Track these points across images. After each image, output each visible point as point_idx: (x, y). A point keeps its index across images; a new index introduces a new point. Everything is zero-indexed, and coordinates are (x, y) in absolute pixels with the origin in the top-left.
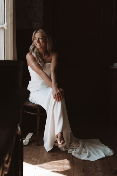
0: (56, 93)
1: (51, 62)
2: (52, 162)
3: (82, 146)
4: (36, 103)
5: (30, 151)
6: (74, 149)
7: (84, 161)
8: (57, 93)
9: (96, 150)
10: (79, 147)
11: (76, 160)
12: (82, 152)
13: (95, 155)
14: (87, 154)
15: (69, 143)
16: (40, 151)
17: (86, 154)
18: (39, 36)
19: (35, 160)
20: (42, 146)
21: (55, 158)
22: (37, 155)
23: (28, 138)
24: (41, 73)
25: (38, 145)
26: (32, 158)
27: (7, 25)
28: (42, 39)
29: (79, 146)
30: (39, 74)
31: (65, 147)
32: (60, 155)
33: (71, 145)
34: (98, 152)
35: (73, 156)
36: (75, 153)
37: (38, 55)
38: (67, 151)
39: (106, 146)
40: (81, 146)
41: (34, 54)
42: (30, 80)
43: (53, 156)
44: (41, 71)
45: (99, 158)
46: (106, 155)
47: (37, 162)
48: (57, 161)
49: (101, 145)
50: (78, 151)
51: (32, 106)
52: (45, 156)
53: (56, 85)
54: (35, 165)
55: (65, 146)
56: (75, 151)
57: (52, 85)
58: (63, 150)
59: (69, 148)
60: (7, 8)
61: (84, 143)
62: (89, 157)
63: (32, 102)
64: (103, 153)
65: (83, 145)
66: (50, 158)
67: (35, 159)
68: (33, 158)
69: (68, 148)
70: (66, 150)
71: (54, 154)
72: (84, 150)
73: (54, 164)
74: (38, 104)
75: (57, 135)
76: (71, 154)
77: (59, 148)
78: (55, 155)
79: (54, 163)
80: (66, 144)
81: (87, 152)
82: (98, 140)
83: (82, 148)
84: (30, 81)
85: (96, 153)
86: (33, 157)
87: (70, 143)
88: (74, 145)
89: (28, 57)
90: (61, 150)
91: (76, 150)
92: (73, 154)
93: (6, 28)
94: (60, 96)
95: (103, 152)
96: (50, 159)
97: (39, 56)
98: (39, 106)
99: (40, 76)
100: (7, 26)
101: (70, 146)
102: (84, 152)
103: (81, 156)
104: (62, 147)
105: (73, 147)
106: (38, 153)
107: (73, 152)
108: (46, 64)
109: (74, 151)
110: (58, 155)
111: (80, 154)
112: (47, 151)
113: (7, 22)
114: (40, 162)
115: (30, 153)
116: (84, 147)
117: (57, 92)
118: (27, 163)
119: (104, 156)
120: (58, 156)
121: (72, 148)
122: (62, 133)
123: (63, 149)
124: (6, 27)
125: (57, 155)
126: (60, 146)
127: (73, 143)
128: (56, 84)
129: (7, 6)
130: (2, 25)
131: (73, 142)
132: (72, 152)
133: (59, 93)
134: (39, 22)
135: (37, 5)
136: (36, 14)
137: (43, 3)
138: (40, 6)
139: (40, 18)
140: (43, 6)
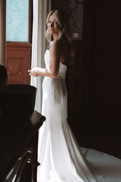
134: (78, 33)
135: (77, 15)
136: (76, 24)
137: (83, 13)
138: (80, 16)
139: (79, 28)
140: (83, 15)
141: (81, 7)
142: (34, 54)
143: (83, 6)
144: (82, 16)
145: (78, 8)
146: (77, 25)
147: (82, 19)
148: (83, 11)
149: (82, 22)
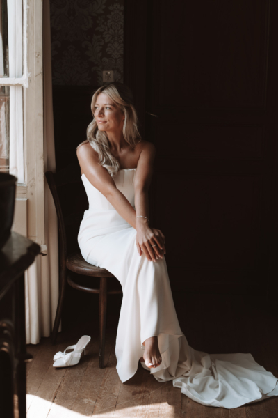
0: (145, 241)
1: (135, 167)
2: (130, 409)
3: (208, 370)
4: (97, 266)
5: (81, 381)
6: (187, 377)
7: (211, 408)
8: (148, 241)
9: (240, 380)
10: (200, 374)
11: (189, 405)
12: (207, 387)
13: (238, 393)
14: (219, 390)
15: (177, 362)
16: (105, 380)
17: (216, 389)
18: (105, 103)
19: (90, 402)
20: (110, 369)
21: (140, 399)
22: (96, 391)
23: (79, 349)
24: (110, 194)
25: (103, 366)
26: (85, 398)
27: (29, 78)
28: (110, 109)
29: (199, 371)
30: (106, 194)
31: (167, 372)
32: (152, 392)
33: (181, 366)
34: (245, 385)
35: (184, 396)
36: (189, 388)
37: (104, 146)
38: (171, 382)
39: (268, 371)
40: (204, 370)
41: (94, 146)
42: (87, 209)
43: (134, 394)
44: (109, 188)
45: (248, 400)
46: (265, 393)
47: (95, 407)
48: (144, 407)
49: (255, 370)
50: (196, 382)
51: (89, 272)
52: (116, 393)
53: (145, 221)
54: (89, 415)
55: (167, 369)
56: (189, 383)
57: (135, 222)
58: (161, 379)
59: (176, 375)
60: (28, 37)
61: (213, 364)
62: (222, 397)
63: (89, 261)
64: (258, 390)
65: (211, 369)
66: (127, 399)
67: (90, 400)
68: (87, 398)
69: (174, 375)
70: (169, 379)
71: (138, 389)
72: (211, 380)
73: (135, 414)
74: (103, 266)
75: (144, 343)
76: (180, 389)
77: (152, 375)
78: (140, 392)
79: (136, 411)
80: (168, 366)
81: (218, 387)
82: (250, 356)
83: (206, 375)
84: (86, 212)
85: (240, 388)
86: (87, 394)
87: (180, 363)
88: (188, 368)
89: (82, 152)
90: (156, 378)
91: (191, 381)
92: (184, 391)
93: (26, 86)
94: (157, 246)
95: (259, 387)
96: (126, 402)
97: (106, 148)
98: (105, 272)
99: (108, 200)
100: (30, 81)
101: (178, 369)
102: (211, 387)
103: (204, 394)
104: (158, 373)
105: (187, 372)
106: (101, 386)
107: (184, 385)
108: (126, 170)
109: (186, 383)
110: (149, 392)
111: (201, 389)
112: (123, 381)
113: (29, 70)
114: (103, 407)
115: (81, 385)
116: (213, 374)
117: (146, 238)
118: (71, 409)
119: (259, 396)
120: (147, 394)
121: (182, 375)
122: (155, 339)
123: (162, 377)
124: (27, 84)
125: (144, 391)
126: (153, 371)
127: (186, 363)
128: (144, 219)
129: (28, 31)
130: (18, 77)
131: (185, 360)
132: (181, 385)
133: (152, 239)
134: (113, 69)
135: (108, 29)
136: (107, 49)
137: (122, 24)
138: (116, 31)
139: (116, 59)
140: (122, 30)
141: (118, 9)
142: (15, 116)
143: (122, 8)
144: (122, 32)
145: (112, 13)
146: (109, 53)
147: (122, 38)
148: (122, 20)
149: (122, 45)
